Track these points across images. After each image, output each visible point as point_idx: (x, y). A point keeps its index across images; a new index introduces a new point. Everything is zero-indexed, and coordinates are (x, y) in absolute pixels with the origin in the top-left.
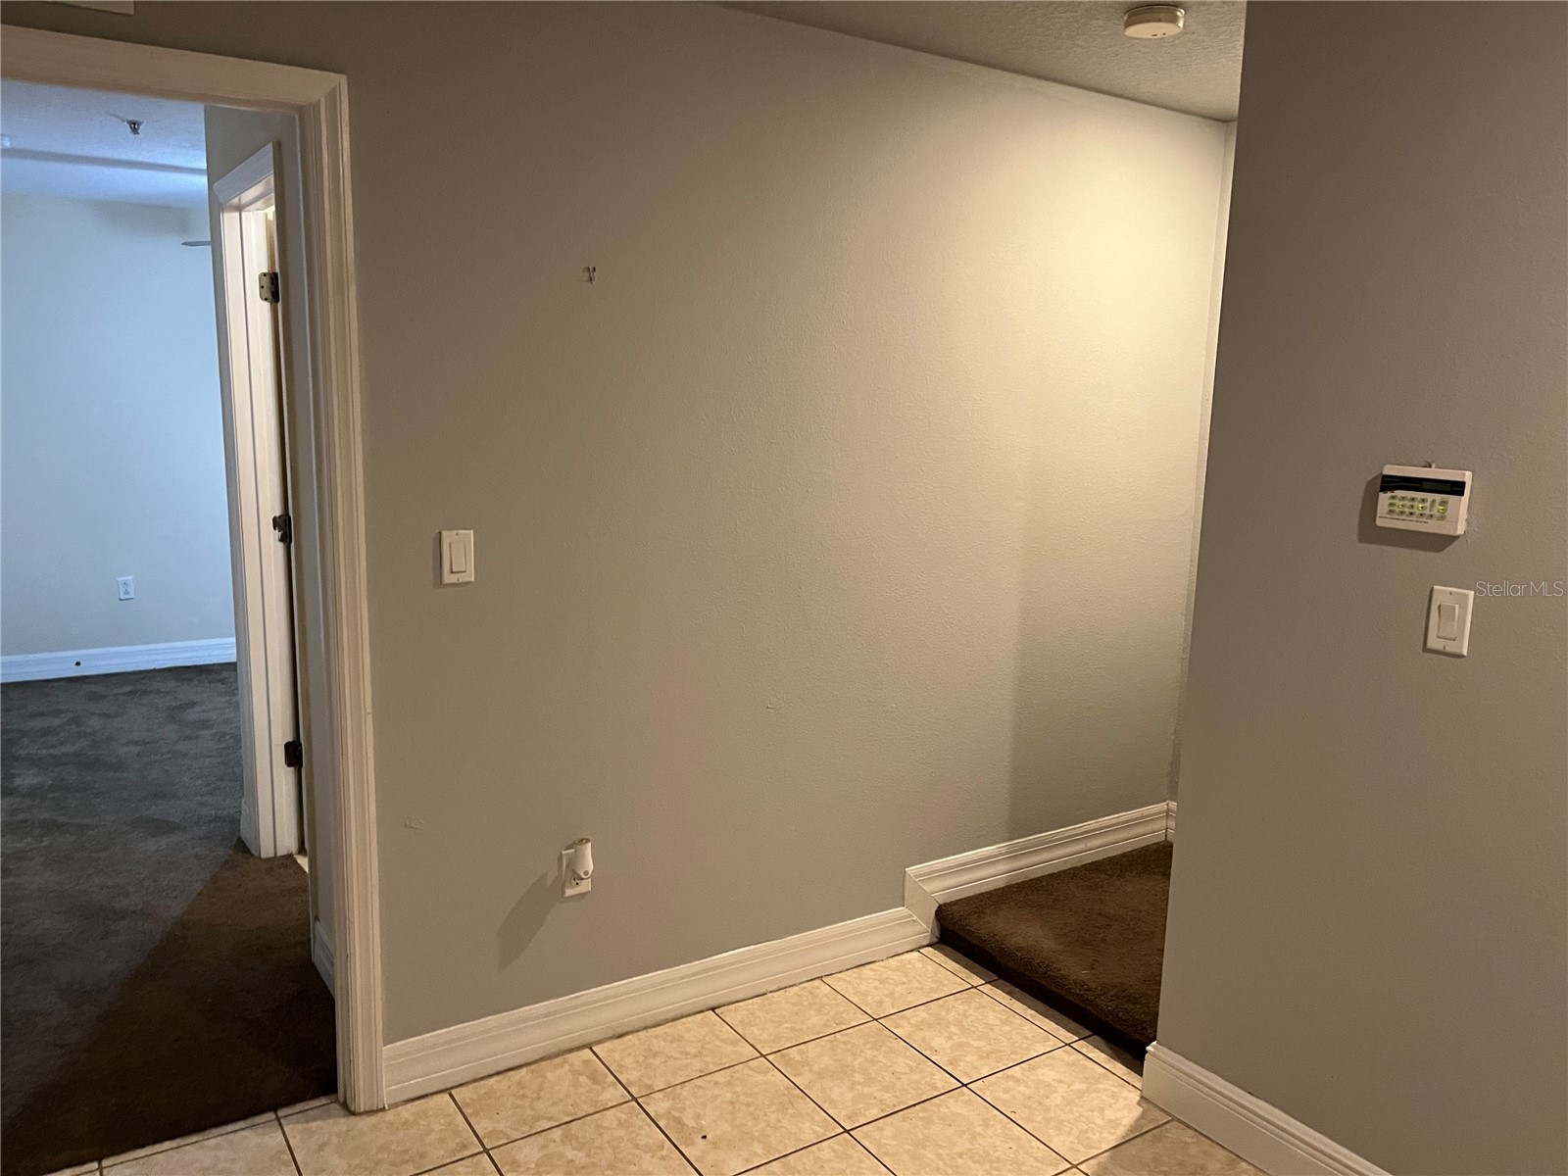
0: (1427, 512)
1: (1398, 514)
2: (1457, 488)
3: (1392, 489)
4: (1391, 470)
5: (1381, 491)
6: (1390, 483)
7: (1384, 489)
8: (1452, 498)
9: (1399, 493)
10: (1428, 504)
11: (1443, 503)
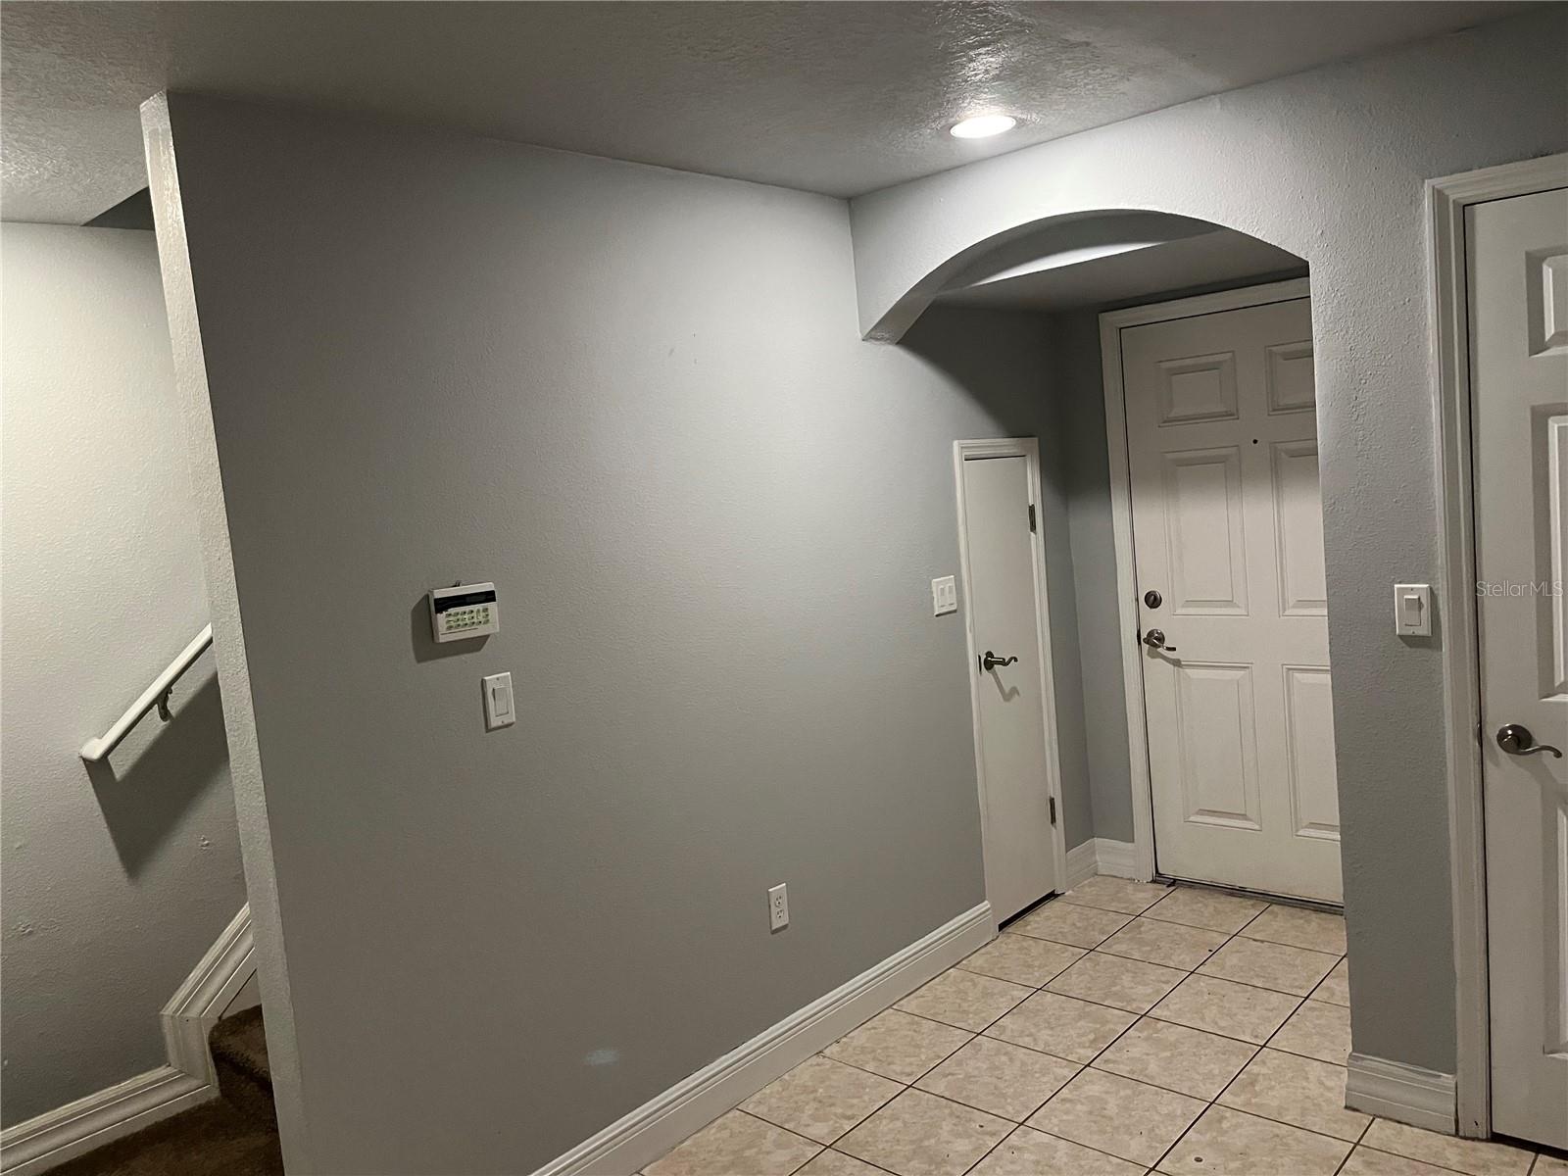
0: (475, 620)
1: (456, 628)
2: (489, 596)
3: (446, 609)
4: (439, 594)
5: (437, 613)
6: (444, 604)
7: (439, 610)
8: (490, 605)
9: (452, 611)
10: (474, 614)
11: (486, 610)
